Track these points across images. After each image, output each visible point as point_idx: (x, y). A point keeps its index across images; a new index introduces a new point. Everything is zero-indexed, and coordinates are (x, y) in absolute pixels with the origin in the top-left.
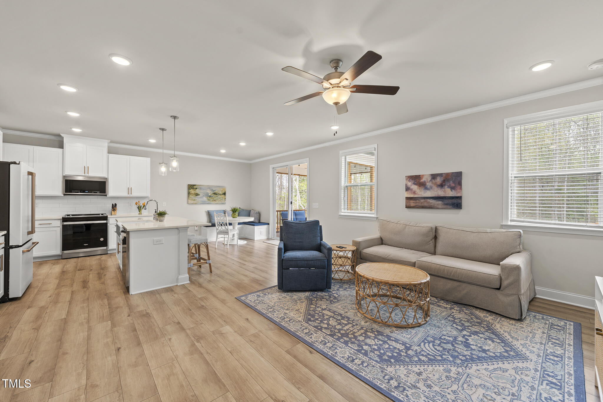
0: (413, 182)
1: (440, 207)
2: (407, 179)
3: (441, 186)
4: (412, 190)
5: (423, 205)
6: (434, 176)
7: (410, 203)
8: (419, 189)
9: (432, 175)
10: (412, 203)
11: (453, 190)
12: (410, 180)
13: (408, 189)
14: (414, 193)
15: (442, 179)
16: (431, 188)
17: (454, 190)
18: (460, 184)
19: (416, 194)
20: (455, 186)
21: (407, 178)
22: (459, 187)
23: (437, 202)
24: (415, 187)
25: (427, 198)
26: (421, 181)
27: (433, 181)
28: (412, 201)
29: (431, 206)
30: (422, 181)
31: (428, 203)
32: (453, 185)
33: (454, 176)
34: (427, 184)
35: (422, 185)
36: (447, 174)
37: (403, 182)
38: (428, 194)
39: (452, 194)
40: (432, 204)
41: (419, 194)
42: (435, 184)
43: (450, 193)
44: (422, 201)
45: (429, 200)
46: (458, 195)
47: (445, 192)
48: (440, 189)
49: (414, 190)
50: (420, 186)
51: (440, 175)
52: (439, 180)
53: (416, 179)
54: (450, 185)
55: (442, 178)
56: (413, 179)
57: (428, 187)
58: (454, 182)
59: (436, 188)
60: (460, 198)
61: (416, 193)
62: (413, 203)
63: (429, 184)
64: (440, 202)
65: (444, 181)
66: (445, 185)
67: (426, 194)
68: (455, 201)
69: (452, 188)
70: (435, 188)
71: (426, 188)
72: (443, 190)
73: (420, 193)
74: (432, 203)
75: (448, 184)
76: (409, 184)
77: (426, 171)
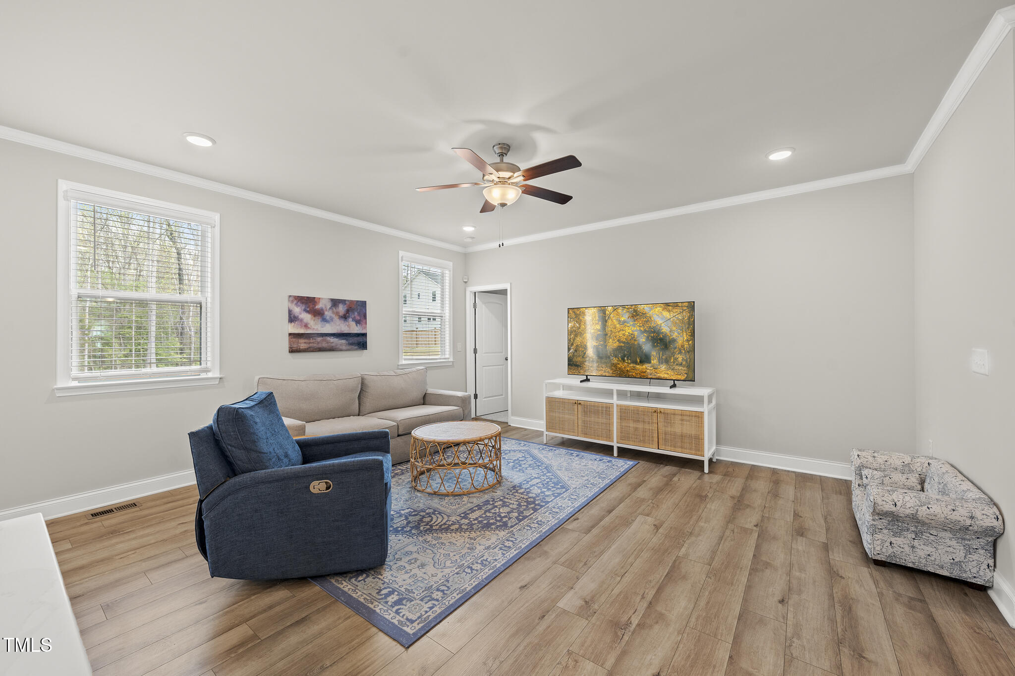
0: (303, 308)
2: (291, 302)
3: (345, 317)
4: (301, 320)
5: (320, 346)
6: (335, 303)
7: (298, 343)
8: (314, 320)
9: (332, 300)
10: (302, 343)
11: (358, 325)
12: (297, 303)
13: (292, 319)
14: (306, 326)
16: (332, 319)
17: (359, 323)
18: (365, 317)
19: (309, 328)
20: (360, 320)
21: (291, 299)
22: (364, 321)
23: (340, 341)
24: (307, 317)
25: (326, 336)
26: (317, 307)
27: (334, 309)
28: (302, 341)
29: (333, 347)
31: (328, 343)
32: (358, 318)
33: (359, 305)
34: (326, 313)
35: (318, 314)
36: (351, 302)
37: (284, 306)
38: (328, 329)
39: (358, 330)
40: (333, 345)
41: (313, 329)
42: (337, 314)
43: (355, 329)
44: (319, 339)
45: (328, 338)
46: (363, 332)
47: (349, 326)
48: (343, 322)
49: (305, 321)
50: (315, 316)
51: (343, 302)
52: (342, 309)
53: (308, 303)
54: (355, 317)
55: (345, 306)
56: (303, 303)
57: (328, 318)
58: (359, 314)
59: (338, 320)
60: (365, 335)
61: (309, 326)
62: (305, 343)
63: (328, 314)
64: (344, 341)
65: (348, 311)
66: (349, 317)
67: (324, 328)
68: (360, 339)
69: (358, 322)
70: (336, 318)
71: (325, 320)
72: (347, 324)
73: (316, 328)
74: (333, 343)
75: (353, 316)
76: (297, 310)
77: (324, 293)
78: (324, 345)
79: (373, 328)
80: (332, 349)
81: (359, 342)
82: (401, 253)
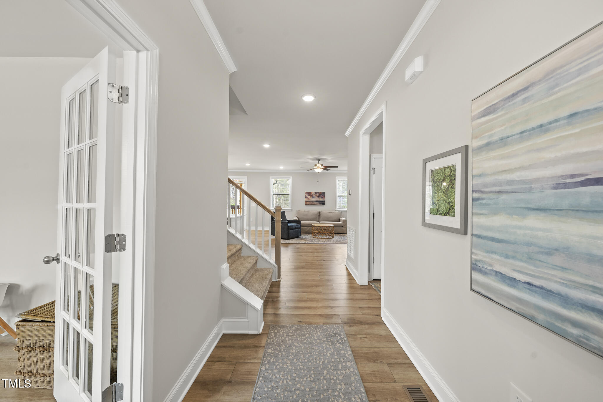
1: (318, 204)
2: (305, 193)
3: (318, 197)
4: (308, 198)
6: (316, 193)
9: (315, 192)
12: (307, 193)
13: (306, 197)
14: (309, 199)
15: (319, 194)
16: (315, 197)
18: (324, 196)
24: (309, 197)
28: (308, 202)
30: (312, 194)
32: (322, 197)
33: (323, 193)
35: (312, 196)
36: (320, 192)
37: (304, 194)
38: (314, 199)
42: (316, 196)
43: (321, 200)
44: (312, 202)
45: (314, 202)
47: (320, 199)
51: (318, 192)
52: (318, 194)
53: (309, 193)
57: (314, 197)
58: (323, 196)
60: (324, 201)
63: (314, 196)
64: (318, 203)
66: (320, 196)
68: (323, 202)
69: (322, 198)
70: (317, 198)
71: (313, 197)
73: (311, 199)
76: (307, 195)
77: (313, 191)
78: (313, 204)
79: (327, 199)
80: (315, 205)
81: (323, 203)
82: (337, 177)
